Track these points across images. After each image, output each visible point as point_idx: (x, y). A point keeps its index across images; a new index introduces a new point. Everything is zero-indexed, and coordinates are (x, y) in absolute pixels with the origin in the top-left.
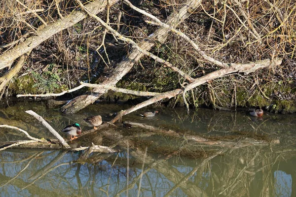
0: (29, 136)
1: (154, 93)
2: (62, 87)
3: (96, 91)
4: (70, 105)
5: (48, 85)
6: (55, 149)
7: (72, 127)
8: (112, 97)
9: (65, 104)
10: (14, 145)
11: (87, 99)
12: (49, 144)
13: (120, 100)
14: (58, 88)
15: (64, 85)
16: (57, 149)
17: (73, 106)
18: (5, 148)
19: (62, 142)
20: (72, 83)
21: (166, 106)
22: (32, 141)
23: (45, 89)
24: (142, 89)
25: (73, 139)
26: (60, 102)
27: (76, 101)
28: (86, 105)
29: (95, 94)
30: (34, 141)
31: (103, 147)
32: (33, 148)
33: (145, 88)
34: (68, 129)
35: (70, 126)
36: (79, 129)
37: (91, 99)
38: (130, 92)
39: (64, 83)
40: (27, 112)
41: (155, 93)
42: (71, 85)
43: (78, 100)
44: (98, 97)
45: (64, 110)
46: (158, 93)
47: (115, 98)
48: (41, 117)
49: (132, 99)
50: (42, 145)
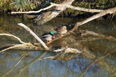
0: (21, 41)
1: (99, 10)
2: (31, 6)
3: (57, 9)
4: (40, 18)
5: (21, 3)
6: (39, 50)
7: (48, 35)
8: (66, 13)
9: (36, 18)
10: (11, 47)
11: (52, 15)
12: (35, 47)
13: (72, 15)
14: (28, 6)
15: (32, 4)
16: (40, 50)
17: (42, 19)
18: (5, 50)
19: (44, 46)
20: (38, 3)
21: (106, 19)
22: (23, 45)
23: (19, 7)
24: (88, 7)
25: (49, 43)
26: (32, 17)
27: (44, 16)
28: (51, 18)
29: (57, 11)
30: (24, 45)
31: (74, 49)
32: (23, 50)
33: (90, 6)
34: (46, 36)
35: (47, 34)
36: (53, 36)
37: (55, 14)
38: (83, 9)
39: (32, 3)
40: (19, 24)
41: (101, 10)
42: (37, 4)
43: (45, 15)
44: (59, 13)
45: (36, 22)
46: (102, 10)
47: (68, 14)
48: (29, 28)
49: (81, 14)
50: (29, 47)
